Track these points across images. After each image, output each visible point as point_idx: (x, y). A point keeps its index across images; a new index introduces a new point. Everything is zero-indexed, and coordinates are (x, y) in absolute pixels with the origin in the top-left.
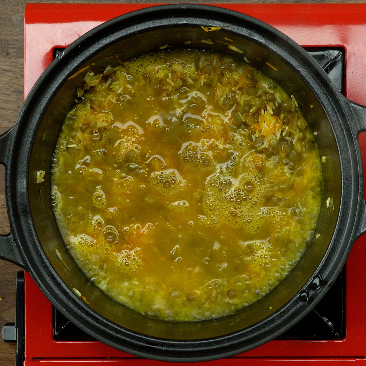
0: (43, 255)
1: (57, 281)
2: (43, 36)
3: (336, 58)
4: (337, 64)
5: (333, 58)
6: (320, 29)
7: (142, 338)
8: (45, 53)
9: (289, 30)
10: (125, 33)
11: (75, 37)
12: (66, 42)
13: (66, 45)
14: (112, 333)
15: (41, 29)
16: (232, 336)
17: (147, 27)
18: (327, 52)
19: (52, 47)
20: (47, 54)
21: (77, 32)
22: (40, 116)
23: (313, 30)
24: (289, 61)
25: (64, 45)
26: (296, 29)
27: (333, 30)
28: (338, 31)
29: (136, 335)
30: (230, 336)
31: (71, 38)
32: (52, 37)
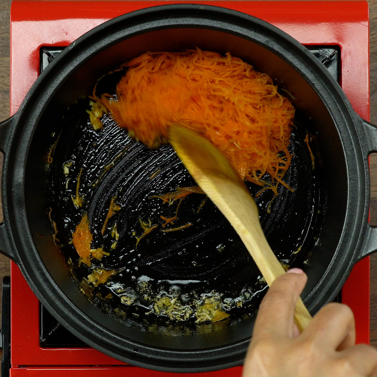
0: (34, 249)
1: (46, 277)
2: (30, 33)
3: (331, 56)
4: (333, 63)
5: (328, 57)
6: (315, 27)
7: (128, 343)
8: (31, 52)
9: (283, 28)
11: (62, 35)
12: (53, 40)
13: (54, 43)
14: (97, 335)
15: (28, 27)
16: (220, 349)
18: (321, 51)
19: (39, 45)
20: (34, 53)
21: (65, 30)
22: (44, 106)
23: (308, 28)
25: (52, 43)
26: (290, 27)
27: (328, 28)
28: (334, 29)
29: (122, 339)
30: (218, 349)
31: (59, 36)
32: (39, 35)
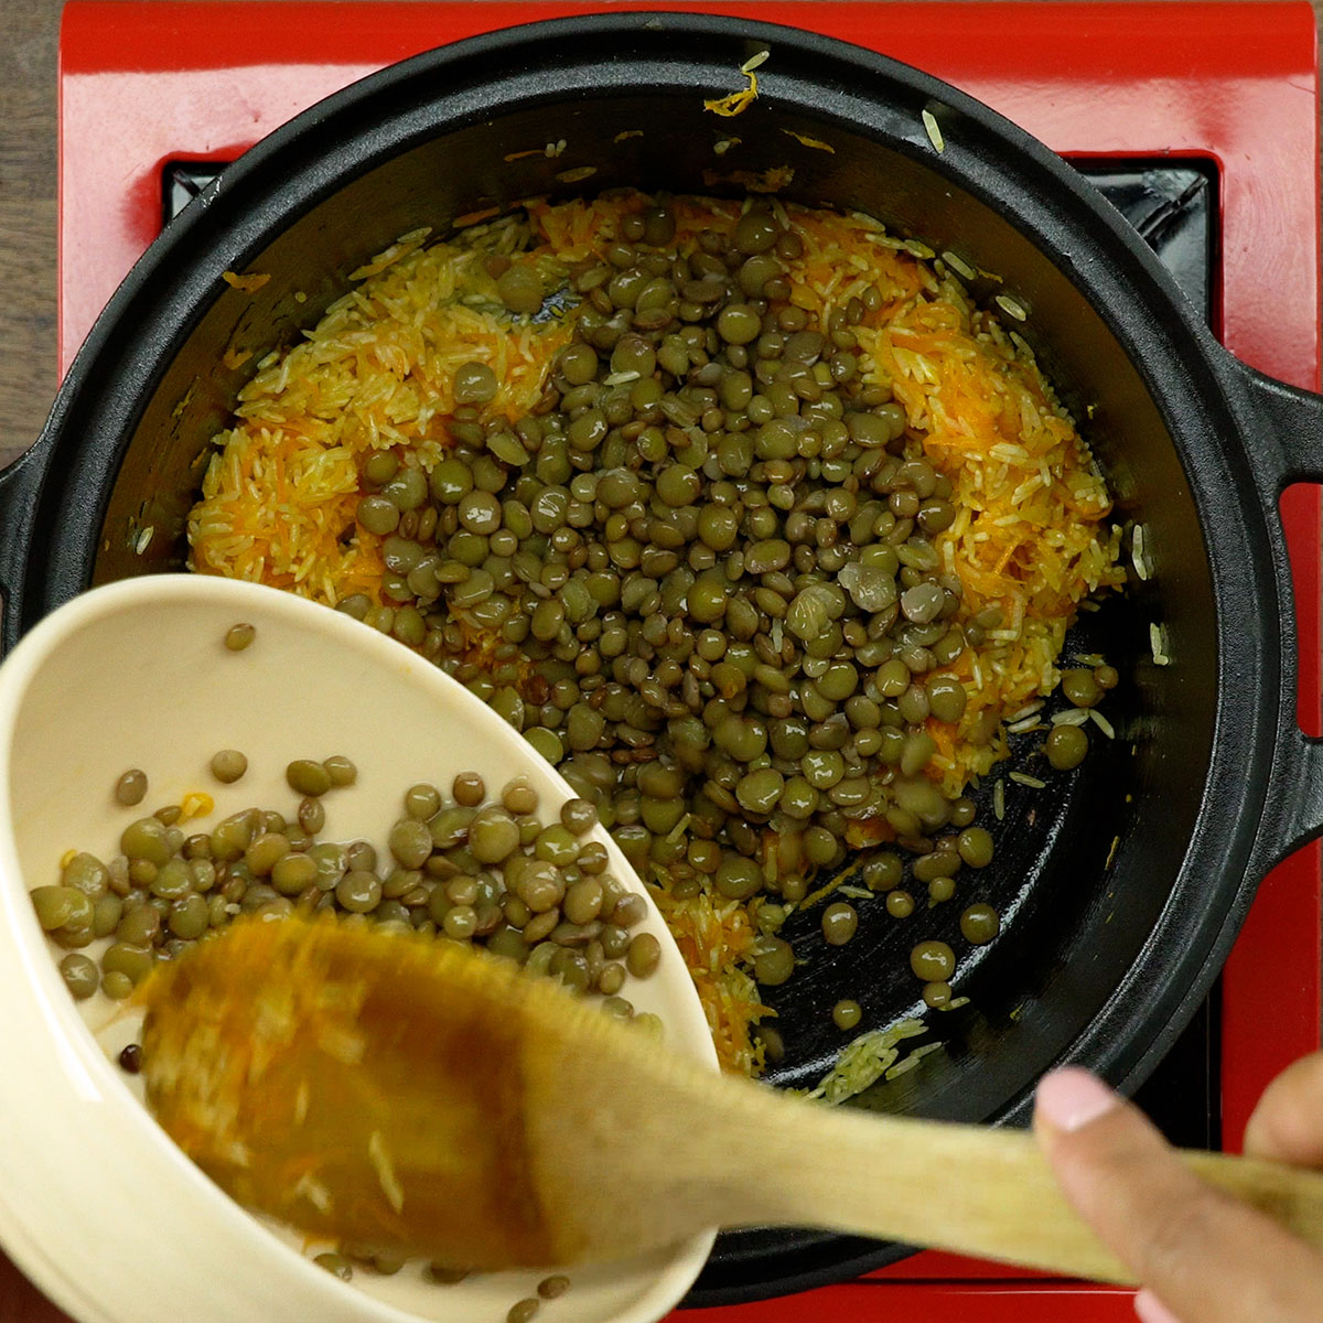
2: (126, 116)
3: (1186, 197)
5: (1173, 199)
6: (1130, 93)
8: (130, 181)
9: (1017, 97)
10: (443, 113)
11: (241, 122)
12: (208, 142)
13: (211, 150)
15: (120, 93)
17: (521, 94)
18: (1151, 177)
19: (160, 157)
20: (140, 185)
21: (249, 105)
22: (130, 412)
23: (1104, 96)
24: (1034, 223)
25: (204, 151)
26: (1042, 94)
27: (1176, 98)
28: (1195, 100)
31: (229, 127)
32: (160, 121)
